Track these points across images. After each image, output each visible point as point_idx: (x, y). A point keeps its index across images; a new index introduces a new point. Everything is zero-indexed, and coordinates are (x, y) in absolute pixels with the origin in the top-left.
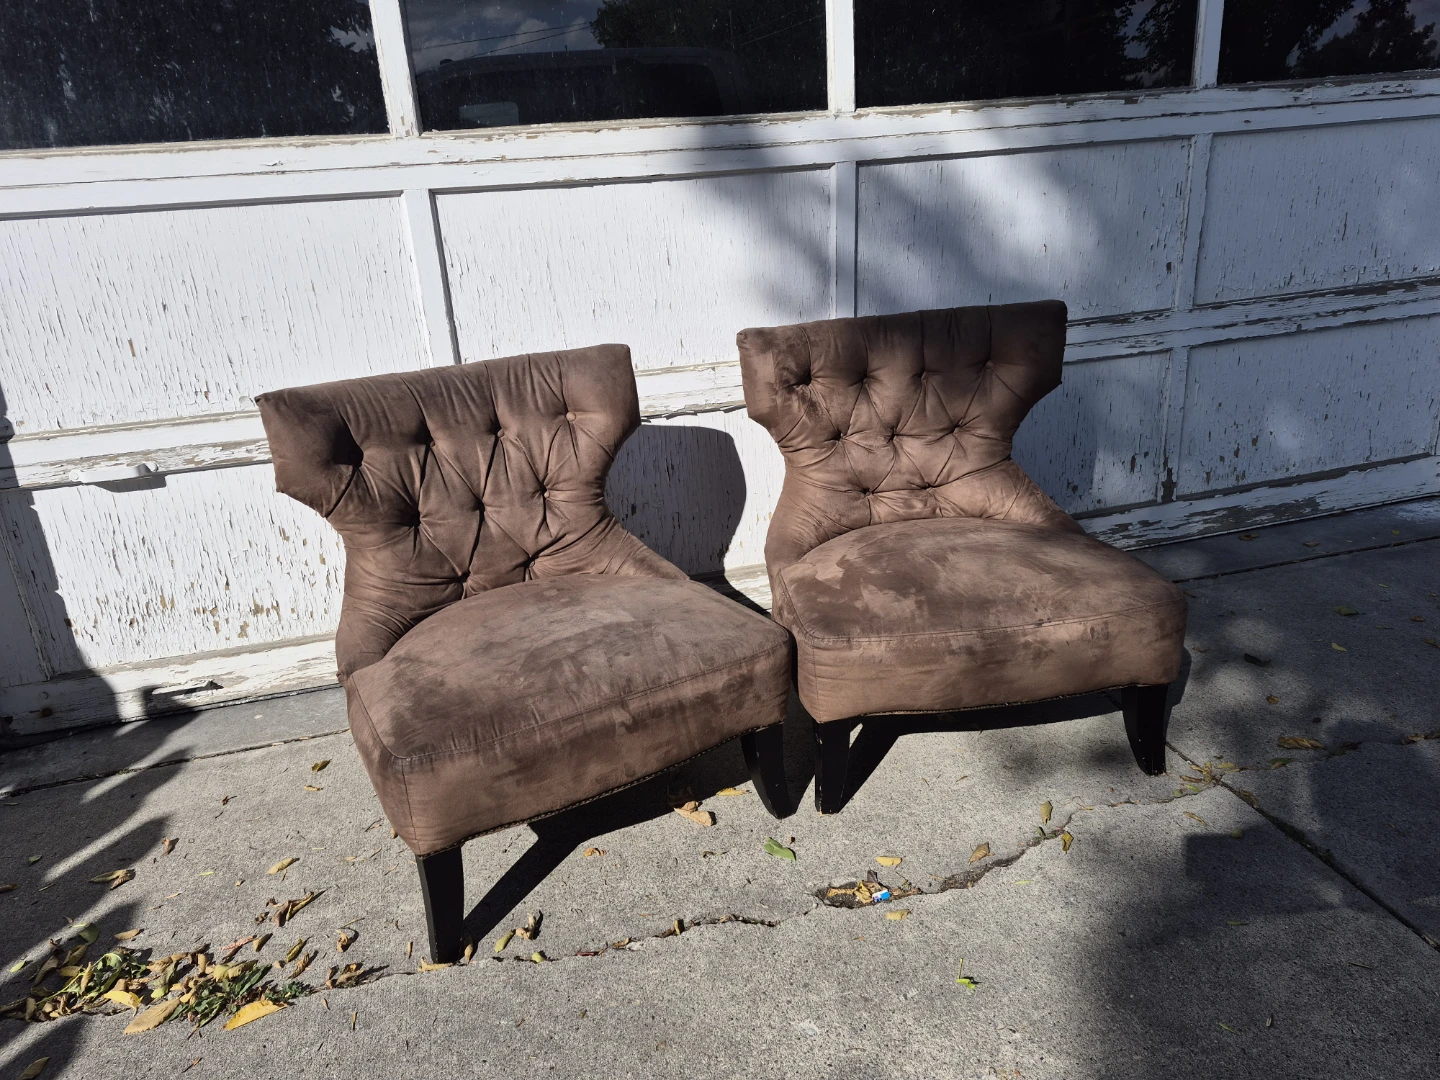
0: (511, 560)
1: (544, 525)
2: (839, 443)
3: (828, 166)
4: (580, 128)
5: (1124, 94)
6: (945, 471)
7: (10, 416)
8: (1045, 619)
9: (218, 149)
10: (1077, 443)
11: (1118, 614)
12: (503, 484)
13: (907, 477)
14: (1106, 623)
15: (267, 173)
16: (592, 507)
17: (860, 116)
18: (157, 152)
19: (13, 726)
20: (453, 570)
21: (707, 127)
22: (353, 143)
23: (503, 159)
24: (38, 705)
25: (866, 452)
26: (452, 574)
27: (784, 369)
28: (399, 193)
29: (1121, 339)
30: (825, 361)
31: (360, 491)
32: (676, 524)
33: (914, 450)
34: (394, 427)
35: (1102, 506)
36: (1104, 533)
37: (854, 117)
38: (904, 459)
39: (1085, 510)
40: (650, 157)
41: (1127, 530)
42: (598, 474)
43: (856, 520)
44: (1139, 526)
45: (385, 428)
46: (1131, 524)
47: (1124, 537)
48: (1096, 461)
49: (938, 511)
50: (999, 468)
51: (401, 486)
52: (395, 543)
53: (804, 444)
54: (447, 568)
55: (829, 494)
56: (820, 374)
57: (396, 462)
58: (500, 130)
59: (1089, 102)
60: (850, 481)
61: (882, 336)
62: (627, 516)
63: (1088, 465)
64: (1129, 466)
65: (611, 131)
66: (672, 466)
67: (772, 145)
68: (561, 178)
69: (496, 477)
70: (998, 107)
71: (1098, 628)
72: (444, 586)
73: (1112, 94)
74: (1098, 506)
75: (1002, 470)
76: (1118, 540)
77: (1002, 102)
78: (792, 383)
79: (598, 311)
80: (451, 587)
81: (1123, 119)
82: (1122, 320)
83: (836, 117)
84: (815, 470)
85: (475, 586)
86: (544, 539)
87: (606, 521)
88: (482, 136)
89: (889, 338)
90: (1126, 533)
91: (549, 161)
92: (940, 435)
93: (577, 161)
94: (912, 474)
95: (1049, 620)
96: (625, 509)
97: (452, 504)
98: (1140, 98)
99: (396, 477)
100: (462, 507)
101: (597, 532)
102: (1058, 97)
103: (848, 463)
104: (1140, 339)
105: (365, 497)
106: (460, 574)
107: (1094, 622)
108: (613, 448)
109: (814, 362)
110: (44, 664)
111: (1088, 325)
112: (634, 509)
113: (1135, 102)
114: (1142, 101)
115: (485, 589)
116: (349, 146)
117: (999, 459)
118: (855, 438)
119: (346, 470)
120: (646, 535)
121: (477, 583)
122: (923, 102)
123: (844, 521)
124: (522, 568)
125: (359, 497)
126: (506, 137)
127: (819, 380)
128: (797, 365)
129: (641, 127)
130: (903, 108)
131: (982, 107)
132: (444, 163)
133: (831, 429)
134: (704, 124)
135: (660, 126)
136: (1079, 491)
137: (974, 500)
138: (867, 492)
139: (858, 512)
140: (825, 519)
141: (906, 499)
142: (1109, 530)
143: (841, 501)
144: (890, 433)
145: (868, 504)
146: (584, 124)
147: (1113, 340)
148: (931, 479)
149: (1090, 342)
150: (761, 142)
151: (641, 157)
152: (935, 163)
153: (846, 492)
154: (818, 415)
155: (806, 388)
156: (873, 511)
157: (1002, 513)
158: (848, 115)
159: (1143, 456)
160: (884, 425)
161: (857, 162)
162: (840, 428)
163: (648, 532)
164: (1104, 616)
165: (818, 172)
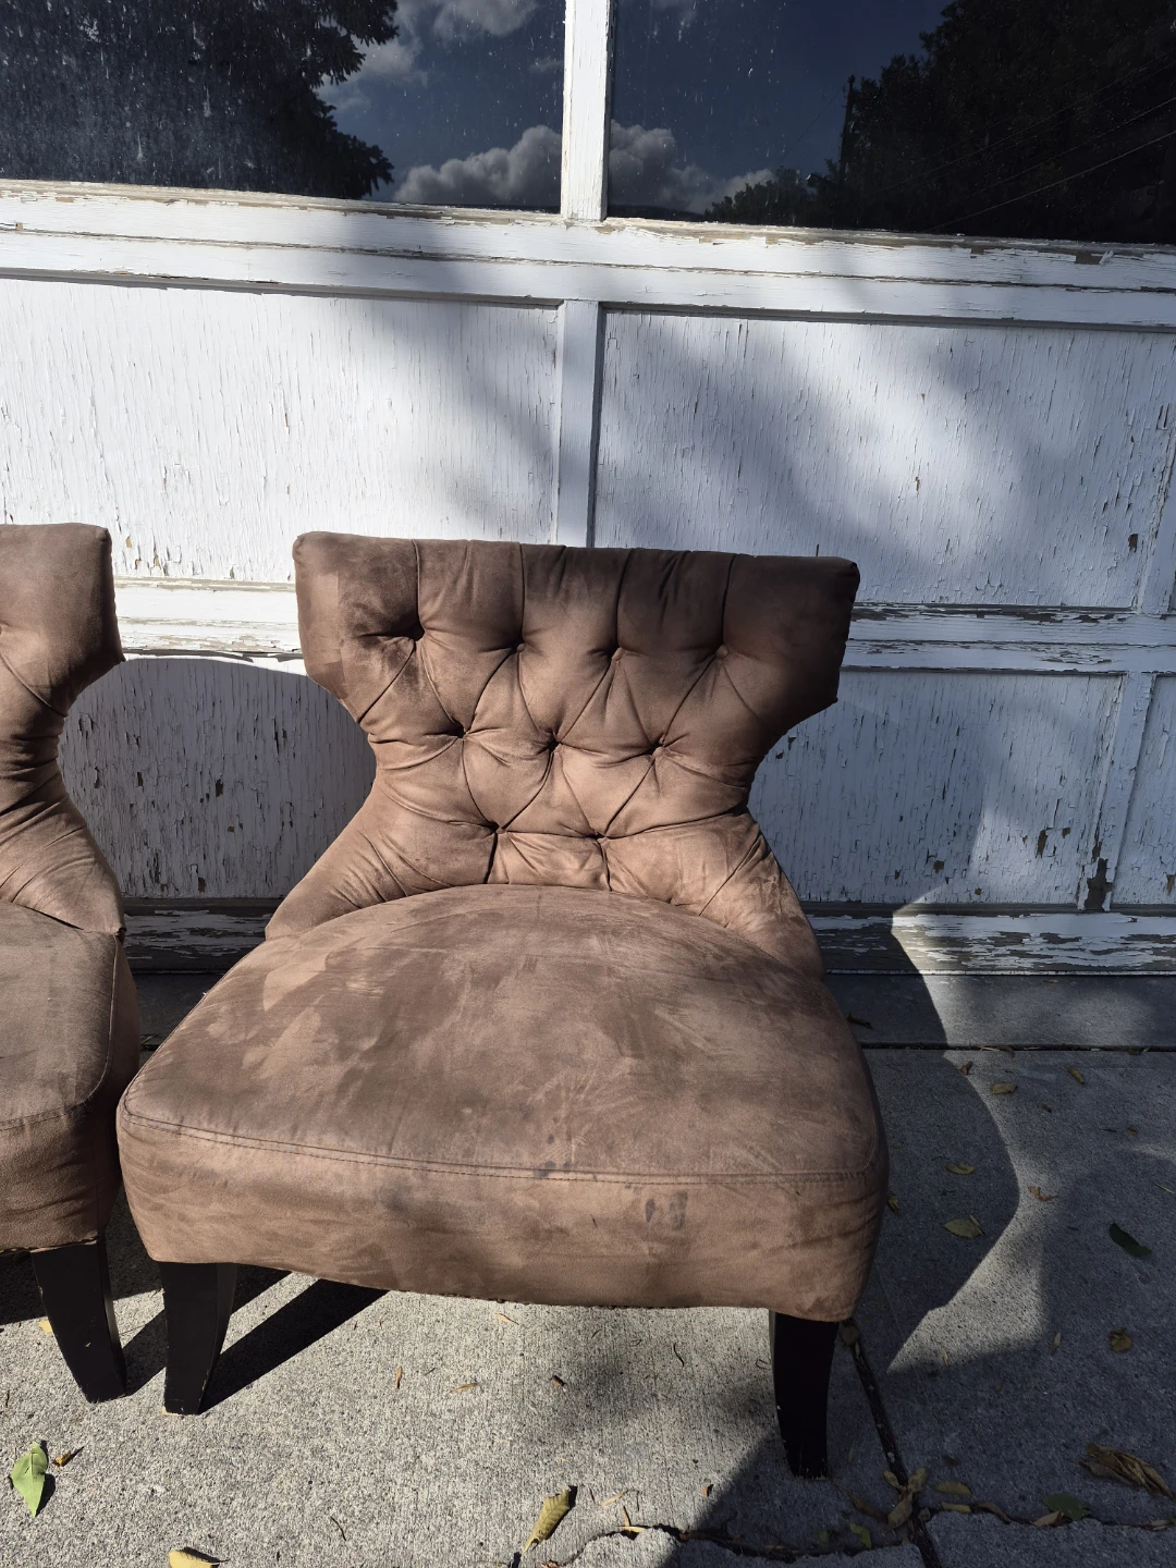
2: (455, 744)
3: (554, 304)
4: (145, 195)
5: (1076, 246)
6: (622, 815)
8: (559, 1163)
10: (949, 796)
11: (713, 1180)
13: (558, 815)
14: (683, 1196)
17: (610, 229)
21: (351, 216)
23: (18, 229)
25: (495, 763)
27: (358, 606)
29: (1035, 646)
30: (443, 604)
32: (287, 820)
33: (578, 771)
35: (983, 898)
36: (981, 942)
37: (598, 228)
38: (560, 788)
39: (953, 901)
41: (1020, 942)
42: (19, 730)
43: (458, 873)
44: (1041, 940)
46: (1028, 935)
47: (1014, 953)
48: (980, 829)
49: (603, 878)
50: (711, 826)
53: (394, 733)
55: (417, 821)
56: (434, 624)
59: (1012, 251)
60: (458, 807)
61: (553, 579)
62: (208, 796)
63: (965, 830)
64: (1033, 845)
65: (192, 205)
66: (285, 732)
67: (458, 258)
68: (110, 269)
70: (851, 242)
71: (662, 1202)
73: (1055, 243)
74: (975, 898)
75: (717, 831)
76: (1004, 955)
77: (858, 234)
78: (372, 631)
79: (171, 481)
81: (1069, 288)
82: (1043, 615)
83: (569, 225)
84: (403, 779)
87: (31, 808)
89: (563, 586)
90: (1019, 948)
91: (92, 241)
92: (626, 754)
93: (136, 244)
94: (568, 810)
95: (567, 1168)
96: (206, 787)
98: (1105, 256)
101: (11, 820)
102: (959, 238)
103: (461, 776)
104: (1071, 649)
107: (661, 1190)
108: (47, 691)
109: (425, 602)
111: (980, 615)
112: (219, 787)
113: (1096, 261)
114: (1107, 262)
117: (712, 811)
118: (481, 738)
120: (237, 828)
122: (723, 221)
123: (433, 869)
126: (24, 194)
127: (434, 633)
128: (386, 603)
129: (241, 204)
130: (685, 226)
131: (821, 239)
133: (439, 716)
134: (346, 211)
135: (274, 206)
136: (947, 871)
137: (659, 872)
138: (492, 827)
139: (469, 859)
140: (400, 862)
141: (552, 851)
142: (989, 938)
143: (437, 837)
144: (544, 738)
145: (490, 848)
146: (154, 188)
147: (1023, 644)
148: (598, 824)
149: (982, 642)
150: (440, 251)
151: (240, 251)
152: (737, 322)
153: (448, 822)
154: (416, 690)
155: (405, 644)
156: (498, 862)
157: (699, 903)
158: (588, 225)
159: (1060, 833)
160: (535, 726)
161: (600, 303)
162: (458, 717)
163: (241, 826)
164: (682, 1179)
165: (538, 311)
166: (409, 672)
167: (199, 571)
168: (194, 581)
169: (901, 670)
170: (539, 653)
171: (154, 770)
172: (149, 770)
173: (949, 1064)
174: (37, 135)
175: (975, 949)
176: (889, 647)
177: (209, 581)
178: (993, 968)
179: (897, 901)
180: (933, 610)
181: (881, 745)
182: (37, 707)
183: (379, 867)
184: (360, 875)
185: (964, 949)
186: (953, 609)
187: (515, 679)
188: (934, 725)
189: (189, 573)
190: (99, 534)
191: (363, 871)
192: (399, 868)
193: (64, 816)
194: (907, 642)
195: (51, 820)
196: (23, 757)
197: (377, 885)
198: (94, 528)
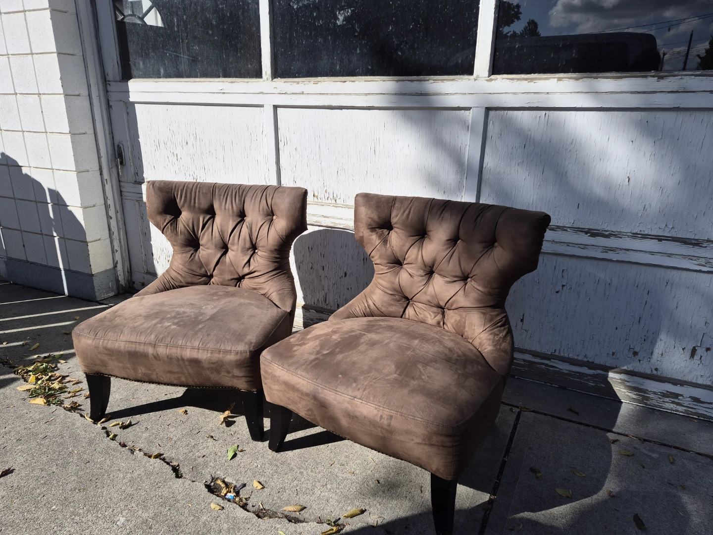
0: (231, 276)
1: (248, 264)
2: (397, 268)
3: (469, 109)
4: (338, 80)
6: (451, 301)
7: (144, 176)
9: (205, 82)
12: (236, 240)
13: (428, 298)
15: (219, 93)
16: (271, 263)
17: (491, 80)
18: (187, 82)
19: (135, 285)
20: (206, 272)
21: (399, 83)
22: (248, 82)
23: (303, 93)
24: (142, 281)
25: (410, 276)
26: (205, 273)
28: (262, 106)
29: (691, 258)
30: (399, 219)
31: (172, 228)
33: (438, 281)
34: (197, 205)
35: (659, 373)
36: (655, 393)
37: (487, 80)
38: (430, 289)
40: (369, 97)
41: (677, 398)
43: (392, 312)
44: (689, 399)
45: (192, 204)
46: (682, 395)
47: (673, 402)
48: (658, 340)
51: (192, 230)
52: (183, 253)
53: (380, 262)
54: (203, 270)
55: (382, 293)
56: (397, 225)
57: (193, 219)
58: (304, 79)
59: (680, 77)
60: (395, 290)
61: (439, 213)
62: (342, 276)
63: (651, 340)
64: (689, 354)
65: (351, 82)
66: (366, 258)
67: (435, 94)
68: (326, 104)
69: (234, 236)
70: (596, 78)
72: (200, 277)
74: (655, 372)
77: (601, 75)
78: (374, 227)
79: (339, 172)
80: (203, 279)
82: (694, 243)
83: (475, 80)
85: (214, 282)
86: (246, 270)
87: (278, 271)
88: (295, 82)
89: (442, 215)
90: (676, 400)
91: (322, 96)
92: (456, 279)
94: (432, 296)
95: (360, 398)
96: (342, 273)
97: (212, 243)
99: (191, 226)
100: (216, 246)
103: (397, 279)
105: (174, 230)
106: (209, 274)
107: (385, 412)
108: (284, 237)
109: (393, 218)
110: (145, 267)
111: (660, 240)
112: (346, 274)
115: (218, 284)
116: (246, 83)
117: (482, 305)
118: (406, 267)
119: (169, 218)
120: (350, 289)
121: (216, 281)
122: (539, 72)
123: (383, 309)
124: (236, 281)
125: (171, 229)
126: (305, 83)
127: (395, 229)
129: (365, 81)
130: (523, 76)
131: (582, 78)
132: (280, 93)
133: (393, 257)
134: (397, 81)
135: (375, 81)
136: (639, 357)
137: (459, 324)
138: (407, 299)
139: (397, 309)
140: (373, 305)
141: (425, 310)
142: (660, 392)
143: (387, 298)
144: (428, 269)
145: (405, 306)
146: (341, 78)
147: (685, 256)
148: (442, 304)
149: (660, 253)
150: (428, 92)
151: (364, 97)
152: (544, 112)
153: (391, 294)
154: (386, 248)
155: (386, 231)
156: (407, 311)
157: (471, 338)
158: (483, 79)
159: (704, 349)
160: (425, 265)
161: (486, 108)
162: (399, 258)
163: (351, 289)
164: (392, 412)
165: (463, 111)
166: (385, 241)
167: (345, 202)
168: (343, 205)
169: (617, 261)
170: (430, 239)
171: (327, 265)
172: (326, 265)
173: (607, 438)
174: (310, 64)
175: (652, 396)
176: (612, 250)
177: (347, 205)
178: (661, 407)
179: (612, 366)
180: (635, 236)
181: (607, 293)
182: (281, 241)
183: (366, 305)
184: (360, 307)
185: (646, 395)
186: (645, 237)
187: (421, 247)
188: (635, 288)
189: (342, 203)
190: (304, 190)
191: (361, 306)
192: (372, 306)
193: (287, 275)
194: (621, 249)
195: (283, 276)
196: (277, 256)
197: (364, 311)
198: (303, 189)
